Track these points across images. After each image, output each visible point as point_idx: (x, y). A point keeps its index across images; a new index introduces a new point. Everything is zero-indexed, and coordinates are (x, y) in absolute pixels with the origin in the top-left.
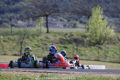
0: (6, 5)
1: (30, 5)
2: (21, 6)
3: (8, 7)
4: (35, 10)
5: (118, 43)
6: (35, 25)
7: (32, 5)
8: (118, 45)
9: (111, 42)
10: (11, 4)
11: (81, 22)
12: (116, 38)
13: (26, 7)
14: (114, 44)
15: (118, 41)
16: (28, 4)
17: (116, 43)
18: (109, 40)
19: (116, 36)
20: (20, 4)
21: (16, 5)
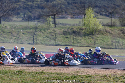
0: (46, 3)
1: (64, 2)
2: (57, 3)
3: (47, 4)
4: (67, 6)
5: (105, 33)
6: (67, 18)
7: (65, 2)
8: (105, 35)
9: (100, 33)
10: (50, 1)
11: (101, 14)
12: (104, 30)
13: (61, 4)
14: (103, 34)
15: (105, 32)
16: (62, 2)
17: (104, 34)
18: (99, 31)
19: (104, 29)
20: (56, 2)
21: (53, 2)
